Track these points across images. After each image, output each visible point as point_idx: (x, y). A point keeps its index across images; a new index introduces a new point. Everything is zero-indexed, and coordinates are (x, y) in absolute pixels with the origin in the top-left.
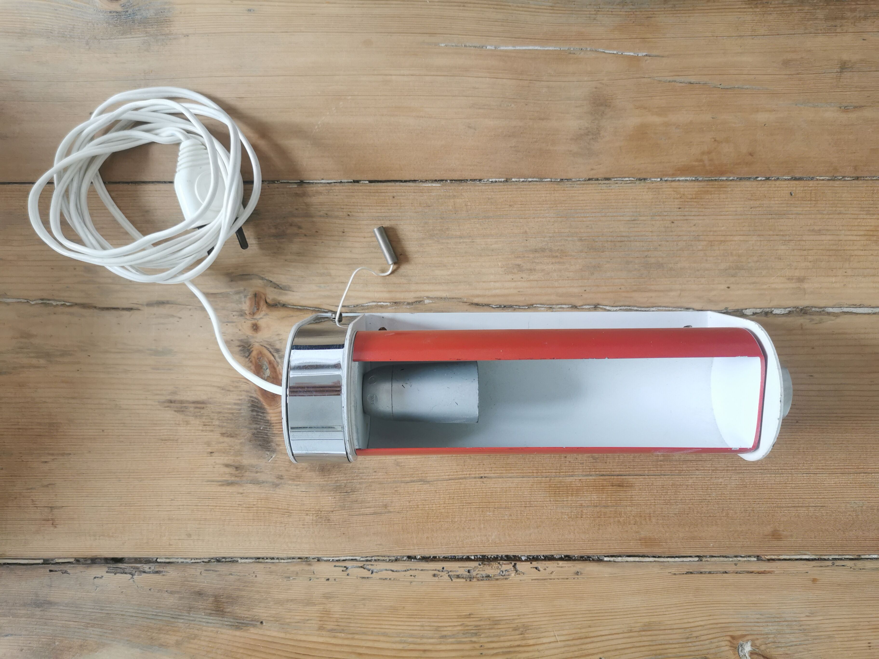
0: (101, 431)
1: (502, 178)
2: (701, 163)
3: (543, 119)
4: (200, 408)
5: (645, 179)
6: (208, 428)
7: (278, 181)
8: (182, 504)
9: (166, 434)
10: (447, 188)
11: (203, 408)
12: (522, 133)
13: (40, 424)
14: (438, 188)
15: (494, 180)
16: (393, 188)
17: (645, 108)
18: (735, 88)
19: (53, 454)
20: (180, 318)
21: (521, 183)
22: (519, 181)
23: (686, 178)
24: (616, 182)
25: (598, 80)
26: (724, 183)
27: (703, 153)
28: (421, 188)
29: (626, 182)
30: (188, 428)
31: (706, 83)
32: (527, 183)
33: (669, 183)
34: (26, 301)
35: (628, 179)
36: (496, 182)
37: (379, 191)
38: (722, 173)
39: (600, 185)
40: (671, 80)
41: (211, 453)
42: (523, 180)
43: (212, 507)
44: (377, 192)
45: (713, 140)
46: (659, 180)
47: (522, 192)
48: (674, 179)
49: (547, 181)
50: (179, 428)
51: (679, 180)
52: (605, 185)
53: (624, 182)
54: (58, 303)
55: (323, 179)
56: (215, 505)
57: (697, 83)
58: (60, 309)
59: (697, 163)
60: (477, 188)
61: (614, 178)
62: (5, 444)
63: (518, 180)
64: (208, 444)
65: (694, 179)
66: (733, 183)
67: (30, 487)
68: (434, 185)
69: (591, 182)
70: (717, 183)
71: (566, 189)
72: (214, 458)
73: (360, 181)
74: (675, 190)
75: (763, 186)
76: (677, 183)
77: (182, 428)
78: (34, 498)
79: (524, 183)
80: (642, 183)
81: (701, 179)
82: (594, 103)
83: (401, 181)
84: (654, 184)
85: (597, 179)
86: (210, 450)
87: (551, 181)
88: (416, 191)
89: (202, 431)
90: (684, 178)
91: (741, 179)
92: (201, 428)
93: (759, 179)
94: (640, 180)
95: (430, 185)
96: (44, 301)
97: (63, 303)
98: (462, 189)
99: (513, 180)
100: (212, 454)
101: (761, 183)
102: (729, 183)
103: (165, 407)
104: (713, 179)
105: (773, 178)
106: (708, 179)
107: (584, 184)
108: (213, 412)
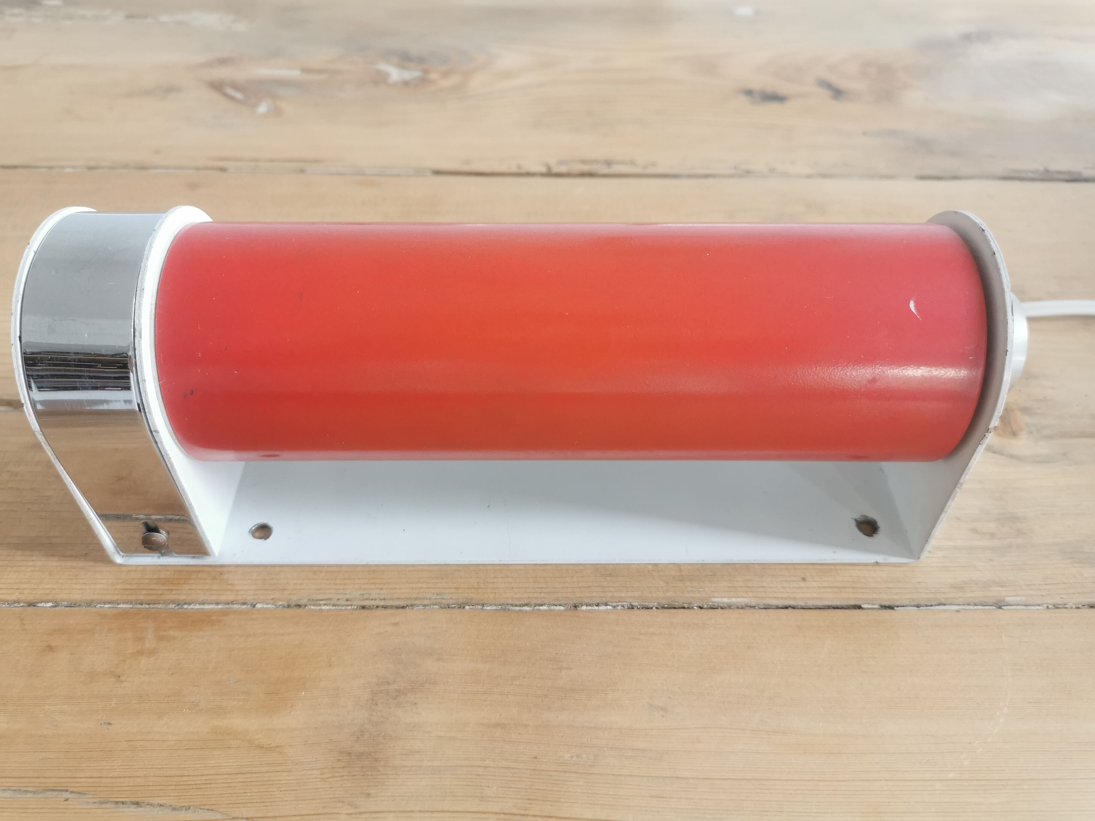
1: (586, 611)
2: (164, 633)
3: (497, 725)
5: (289, 606)
7: (1048, 607)
10: (698, 595)
12: (546, 696)
14: (716, 595)
15: (602, 608)
16: (808, 595)
17: (260, 747)
18: (34, 792)
21: (546, 601)
22: (550, 605)
23: (202, 607)
24: (348, 603)
25: (361, 813)
26: (124, 597)
27: (152, 652)
28: (751, 594)
29: (328, 602)
31: (101, 803)
32: (534, 602)
33: (240, 598)
35: (324, 608)
36: (598, 605)
37: (836, 590)
38: (124, 614)
39: (382, 597)
40: (183, 812)
42: (541, 608)
44: (839, 588)
45: (123, 678)
46: (259, 606)
47: (543, 585)
48: (227, 606)
49: (491, 605)
51: (217, 604)
52: (372, 597)
53: (332, 602)
55: (958, 611)
57: (123, 803)
59: (172, 633)
60: (636, 594)
61: (353, 609)
63: (552, 608)
65: (186, 606)
66: (108, 598)
68: (725, 600)
69: (402, 603)
70: (141, 597)
71: (453, 590)
73: (878, 609)
74: (230, 587)
75: (48, 591)
76: (223, 598)
79: (539, 602)
80: (295, 599)
81: (172, 606)
82: (376, 760)
83: (794, 608)
84: (272, 597)
85: (385, 607)
87: (483, 605)
88: (762, 589)
90: (207, 607)
91: (89, 604)
93: (50, 604)
94: (299, 606)
95: (734, 600)
98: (668, 591)
99: (562, 608)
101: (50, 597)
102: (116, 597)
104: (147, 606)
105: (22, 604)
106: (157, 606)
107: (416, 599)
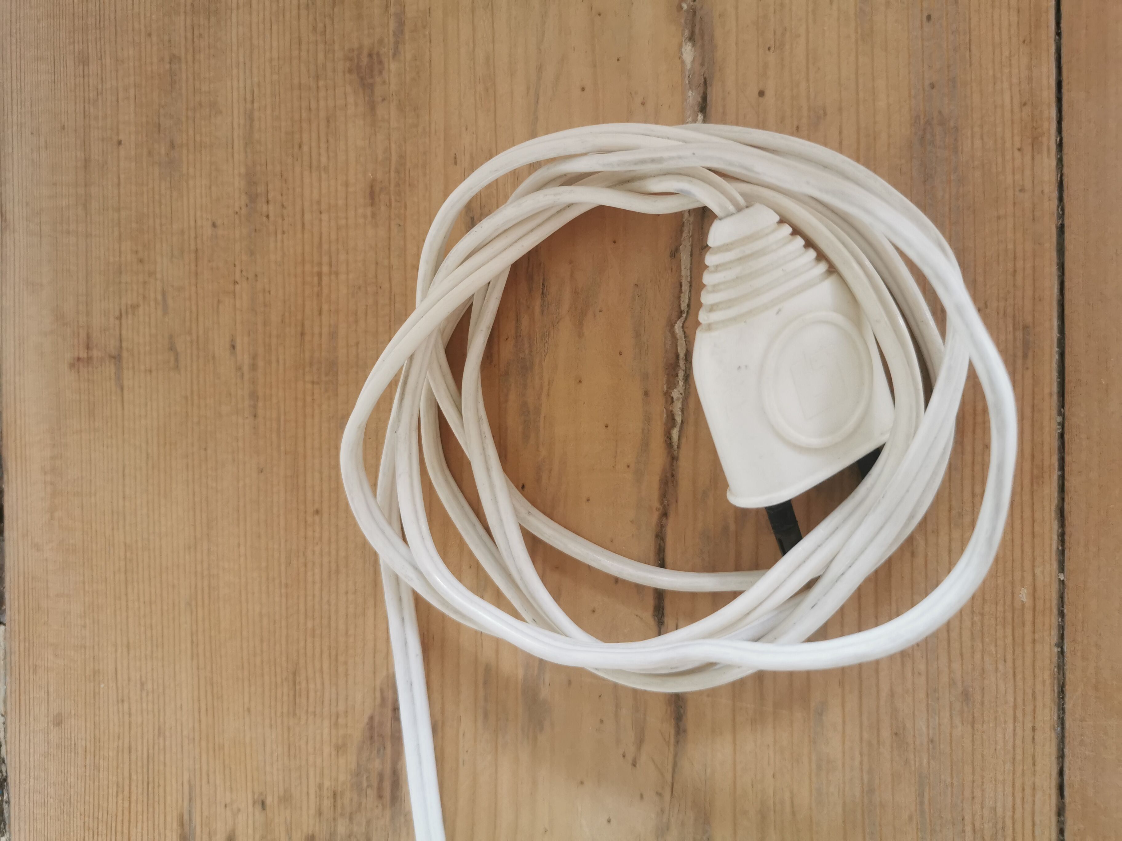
0: (317, 506)
4: (380, 789)
6: (327, 803)
8: (133, 711)
9: (312, 686)
11: (380, 797)
13: (333, 335)
19: (254, 367)
20: (634, 765)
30: (327, 750)
34: (684, 306)
41: (263, 803)
43: (127, 788)
50: (326, 723)
54: (677, 406)
56: (134, 798)
58: (658, 408)
62: (279, 236)
64: (286, 799)
67: (170, 302)
72: (250, 809)
77: (326, 731)
78: (141, 309)
86: (269, 801)
89: (320, 787)
92: (327, 784)
96: (682, 363)
97: (679, 419)
100: (259, 807)
103: (382, 691)
108: (368, 823)
